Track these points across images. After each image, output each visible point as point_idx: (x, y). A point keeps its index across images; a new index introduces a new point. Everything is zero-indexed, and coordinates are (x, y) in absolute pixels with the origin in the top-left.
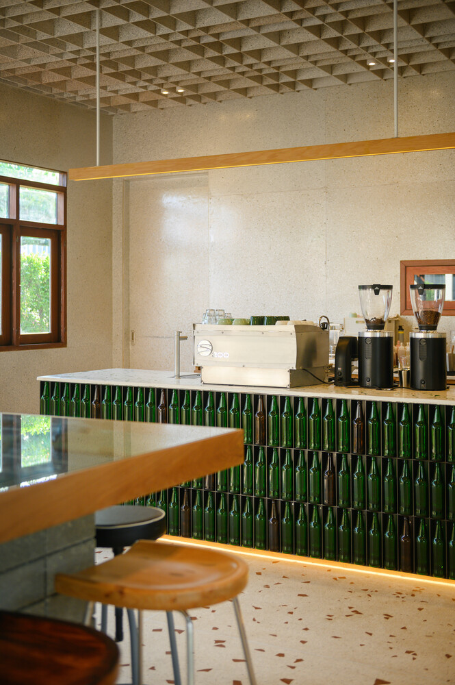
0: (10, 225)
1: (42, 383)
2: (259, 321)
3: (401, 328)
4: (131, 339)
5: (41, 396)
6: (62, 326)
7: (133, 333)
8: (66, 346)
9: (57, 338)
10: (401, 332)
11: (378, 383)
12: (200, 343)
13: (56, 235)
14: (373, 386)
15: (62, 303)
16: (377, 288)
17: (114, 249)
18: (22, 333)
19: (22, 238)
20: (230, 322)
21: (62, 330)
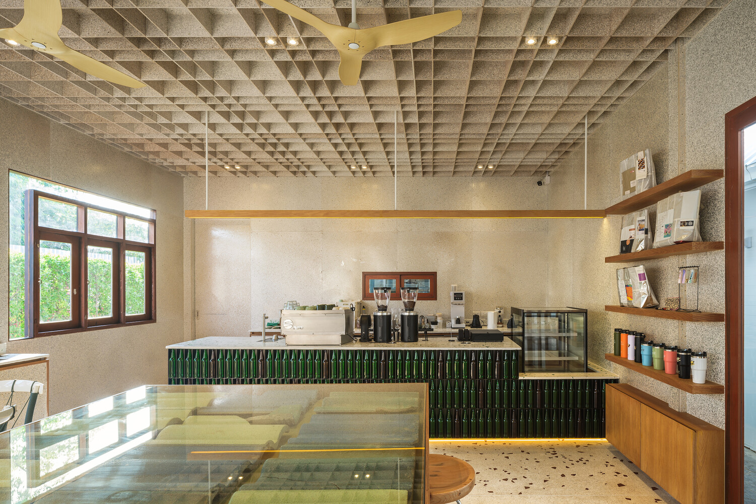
0: (118, 243)
1: (170, 351)
2: (322, 307)
3: (364, 307)
4: (196, 315)
5: (169, 359)
6: (153, 309)
7: (198, 312)
8: (156, 322)
9: (149, 317)
10: (364, 309)
11: (385, 339)
12: (285, 322)
13: (149, 251)
14: (383, 342)
15: (153, 294)
16: (385, 289)
17: (185, 260)
18: (127, 315)
19: (127, 252)
20: (304, 308)
21: (153, 312)
